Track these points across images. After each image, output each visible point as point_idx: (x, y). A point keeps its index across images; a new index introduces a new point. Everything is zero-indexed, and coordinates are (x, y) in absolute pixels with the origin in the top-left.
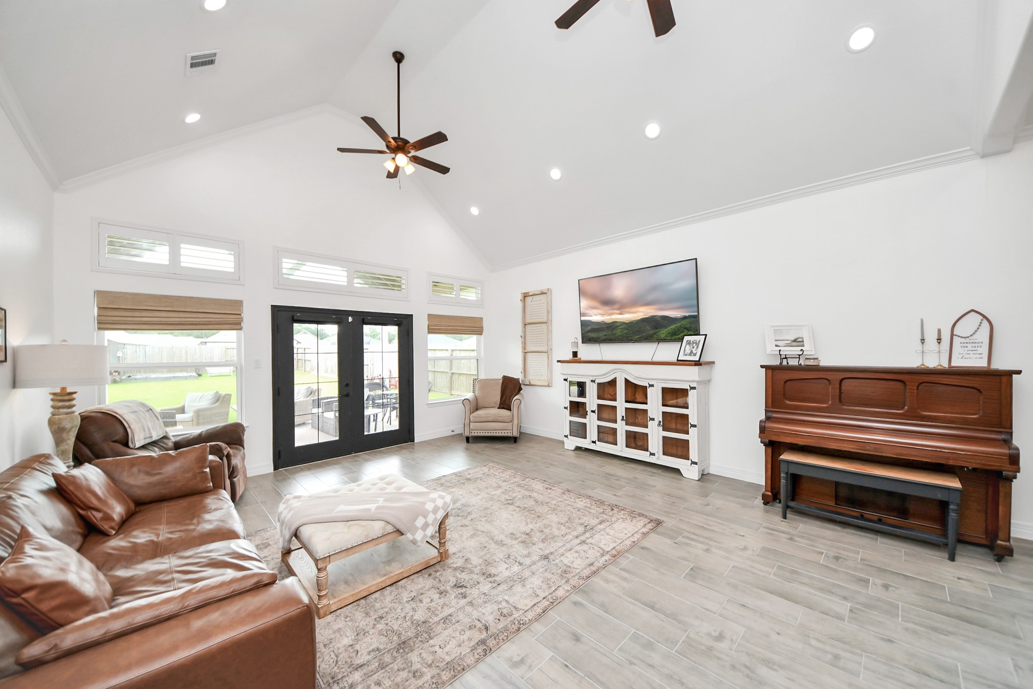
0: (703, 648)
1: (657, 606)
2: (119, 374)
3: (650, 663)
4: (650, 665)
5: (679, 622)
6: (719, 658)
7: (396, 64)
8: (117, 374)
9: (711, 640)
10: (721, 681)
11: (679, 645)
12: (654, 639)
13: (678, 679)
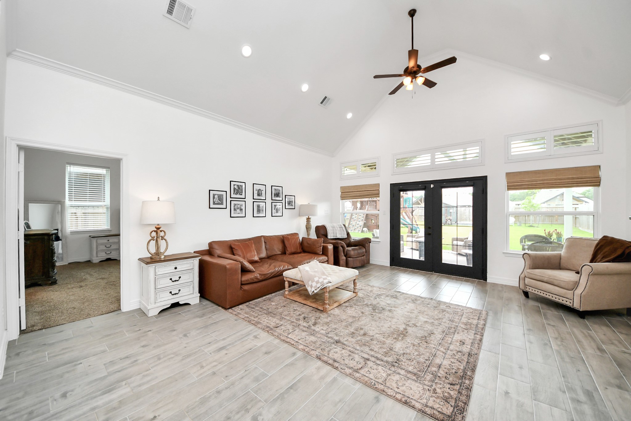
0: (249, 407)
1: (292, 391)
2: (451, 221)
3: (244, 378)
4: (242, 378)
5: (275, 400)
6: (238, 413)
7: (411, 18)
8: (450, 220)
9: (255, 414)
10: (221, 407)
11: (253, 394)
12: (261, 383)
13: (230, 387)
